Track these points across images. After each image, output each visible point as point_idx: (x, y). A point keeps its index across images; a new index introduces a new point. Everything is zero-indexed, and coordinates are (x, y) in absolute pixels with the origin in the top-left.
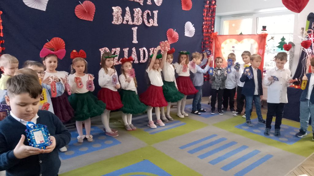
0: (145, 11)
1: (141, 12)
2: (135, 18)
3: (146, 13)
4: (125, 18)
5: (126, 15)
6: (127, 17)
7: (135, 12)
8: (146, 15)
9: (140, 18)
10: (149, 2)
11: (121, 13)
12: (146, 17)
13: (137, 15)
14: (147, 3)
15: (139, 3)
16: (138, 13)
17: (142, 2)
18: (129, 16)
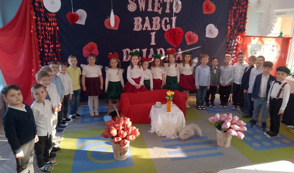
0: (164, 19)
1: (160, 19)
2: (154, 25)
3: (165, 20)
4: (144, 25)
5: (145, 23)
7: (154, 20)
9: (158, 24)
10: (168, 11)
11: (141, 22)
12: (164, 23)
13: (155, 22)
14: (166, 11)
15: (158, 12)
16: (157, 20)
17: (161, 11)
18: (148, 24)
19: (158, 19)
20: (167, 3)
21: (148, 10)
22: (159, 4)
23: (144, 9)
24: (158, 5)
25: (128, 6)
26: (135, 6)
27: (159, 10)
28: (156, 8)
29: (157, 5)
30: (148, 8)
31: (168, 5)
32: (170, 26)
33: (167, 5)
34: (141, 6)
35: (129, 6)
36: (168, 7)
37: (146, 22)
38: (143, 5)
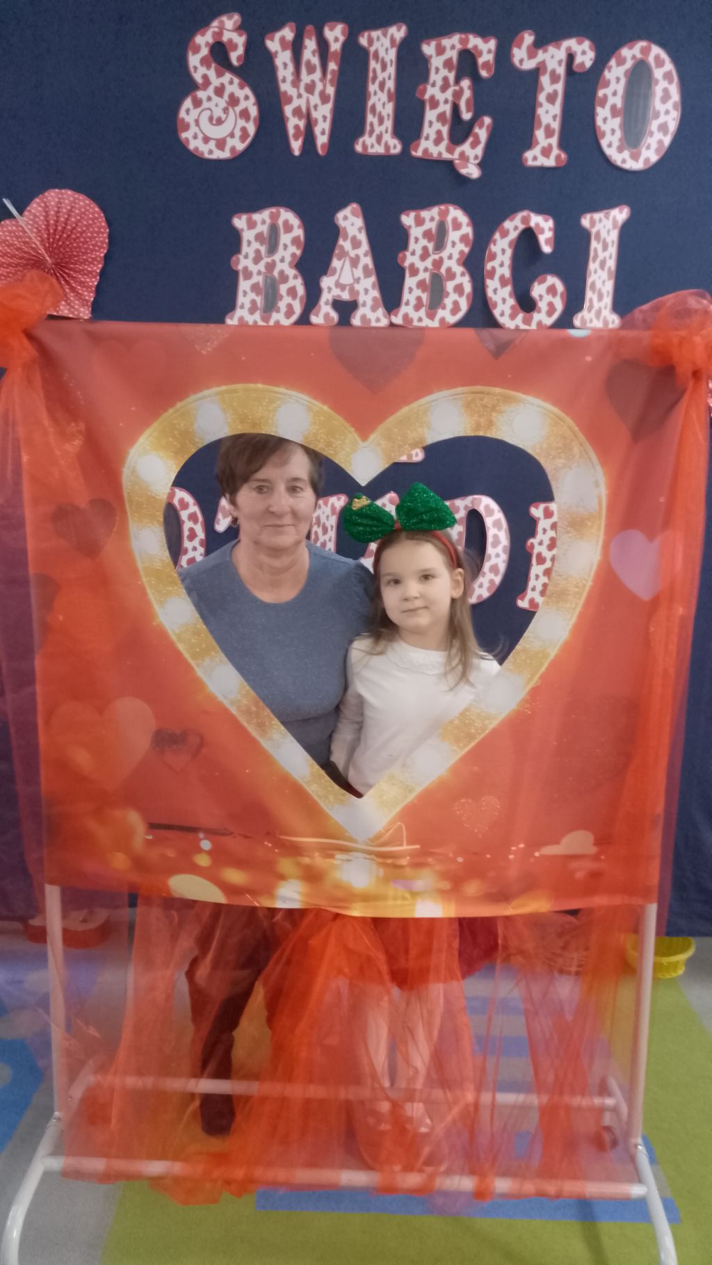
0: (508, 224)
1: (467, 230)
2: (410, 282)
3: (513, 235)
4: (326, 282)
5: (336, 263)
6: (346, 278)
7: (416, 232)
8: (509, 252)
9: (451, 275)
10: (546, 152)
11: (298, 252)
12: (507, 262)
13: (425, 255)
14: (529, 155)
15: (450, 163)
16: (439, 238)
17: (479, 151)
18: (359, 272)
19: (457, 226)
20: (545, 80)
21: (359, 148)
22: (466, 83)
23: (322, 140)
24: (458, 95)
25: (182, 114)
26: (245, 114)
27: (466, 147)
28: (433, 126)
29: (449, 94)
30: (359, 128)
31: (551, 98)
32: (560, 287)
33: (542, 98)
34: (297, 112)
35: (194, 113)
36: (549, 113)
37: (344, 254)
38: (315, 99)
